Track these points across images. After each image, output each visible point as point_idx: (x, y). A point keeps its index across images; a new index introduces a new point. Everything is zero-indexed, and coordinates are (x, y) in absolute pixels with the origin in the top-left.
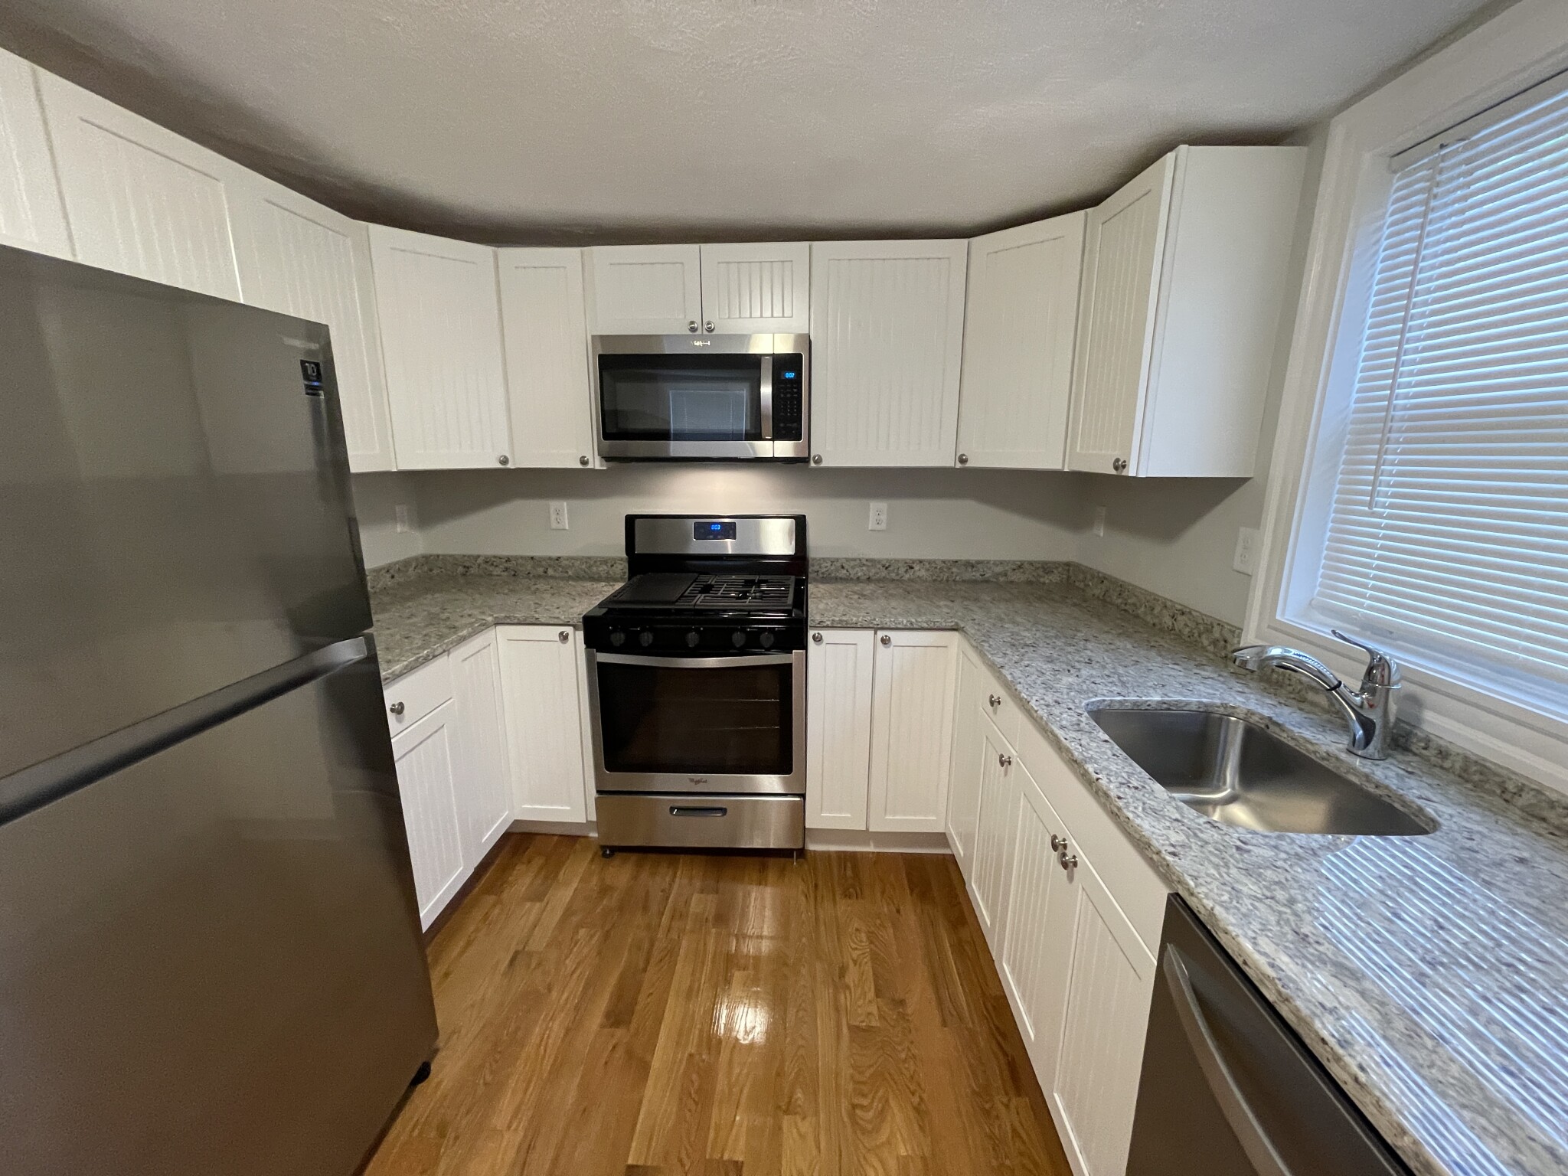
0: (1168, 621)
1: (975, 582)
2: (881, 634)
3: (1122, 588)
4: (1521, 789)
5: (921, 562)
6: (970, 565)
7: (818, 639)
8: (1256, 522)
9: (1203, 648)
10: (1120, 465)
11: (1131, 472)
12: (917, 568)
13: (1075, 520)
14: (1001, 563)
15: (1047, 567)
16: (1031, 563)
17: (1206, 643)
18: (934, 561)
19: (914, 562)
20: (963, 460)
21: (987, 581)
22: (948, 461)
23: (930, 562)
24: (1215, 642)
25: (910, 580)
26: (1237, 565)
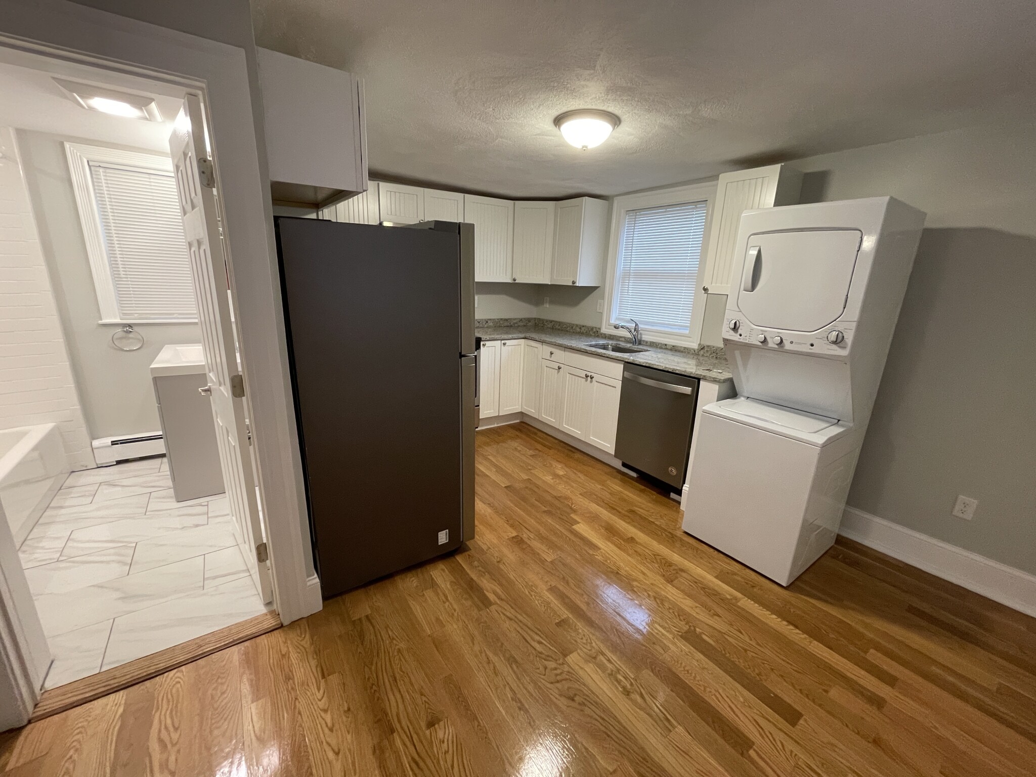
0: (578, 330)
1: (508, 326)
2: (503, 342)
3: (560, 323)
4: (659, 344)
5: (490, 319)
6: (506, 320)
7: (484, 345)
8: (603, 298)
9: (591, 335)
10: (574, 282)
11: (577, 285)
12: (489, 322)
13: (538, 303)
14: (516, 319)
15: (529, 320)
16: (524, 319)
17: (591, 333)
18: (495, 319)
19: (488, 319)
20: (515, 280)
21: (511, 326)
22: (509, 280)
23: (493, 319)
24: (594, 332)
25: (487, 327)
26: (598, 311)
